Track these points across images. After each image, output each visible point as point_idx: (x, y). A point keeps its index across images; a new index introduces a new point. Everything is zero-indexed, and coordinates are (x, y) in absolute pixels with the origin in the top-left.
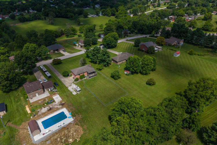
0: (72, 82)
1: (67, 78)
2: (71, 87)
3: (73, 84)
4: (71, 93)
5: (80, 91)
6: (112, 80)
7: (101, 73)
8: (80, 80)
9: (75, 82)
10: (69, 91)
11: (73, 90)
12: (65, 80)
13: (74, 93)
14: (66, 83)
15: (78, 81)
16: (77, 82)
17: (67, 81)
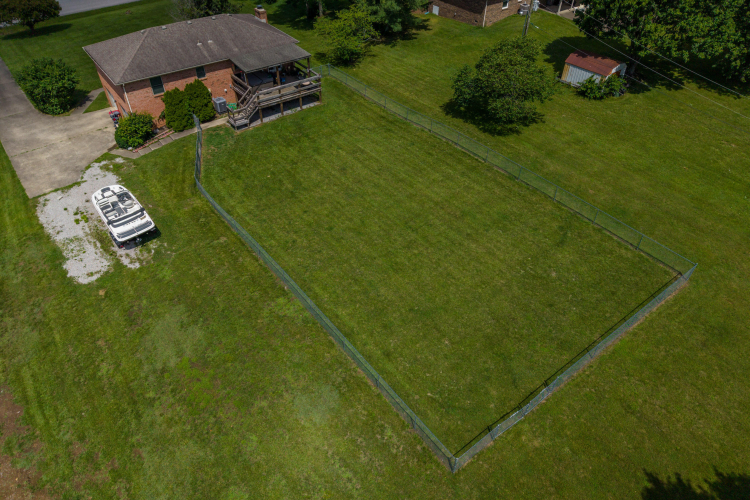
0: (98, 154)
1: (60, 122)
2: (74, 199)
3: (96, 169)
4: (56, 257)
5: (153, 245)
6: (464, 136)
7: (353, 84)
8: (167, 138)
9: (121, 156)
10: (40, 236)
11: (79, 230)
12: (41, 136)
13: (86, 266)
14: (38, 164)
15: (152, 147)
16: (141, 152)
17: (49, 146)
